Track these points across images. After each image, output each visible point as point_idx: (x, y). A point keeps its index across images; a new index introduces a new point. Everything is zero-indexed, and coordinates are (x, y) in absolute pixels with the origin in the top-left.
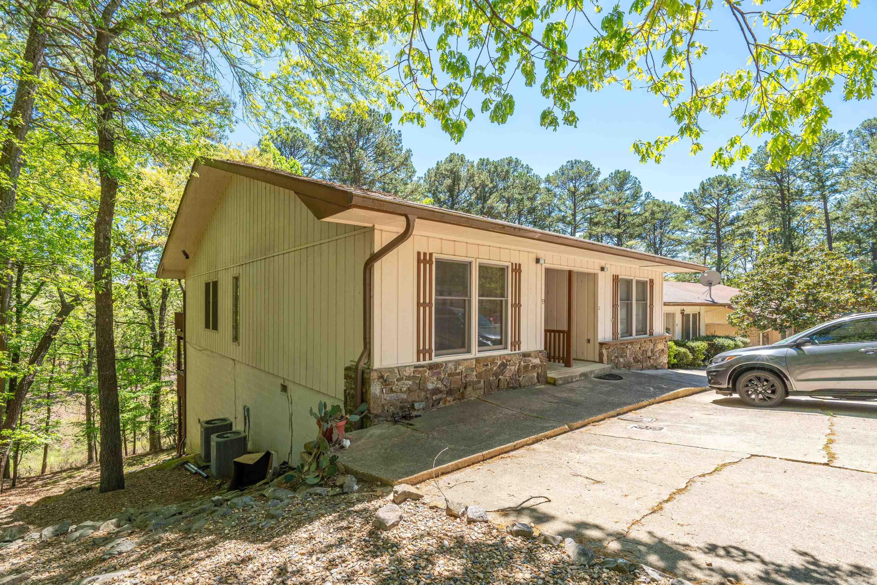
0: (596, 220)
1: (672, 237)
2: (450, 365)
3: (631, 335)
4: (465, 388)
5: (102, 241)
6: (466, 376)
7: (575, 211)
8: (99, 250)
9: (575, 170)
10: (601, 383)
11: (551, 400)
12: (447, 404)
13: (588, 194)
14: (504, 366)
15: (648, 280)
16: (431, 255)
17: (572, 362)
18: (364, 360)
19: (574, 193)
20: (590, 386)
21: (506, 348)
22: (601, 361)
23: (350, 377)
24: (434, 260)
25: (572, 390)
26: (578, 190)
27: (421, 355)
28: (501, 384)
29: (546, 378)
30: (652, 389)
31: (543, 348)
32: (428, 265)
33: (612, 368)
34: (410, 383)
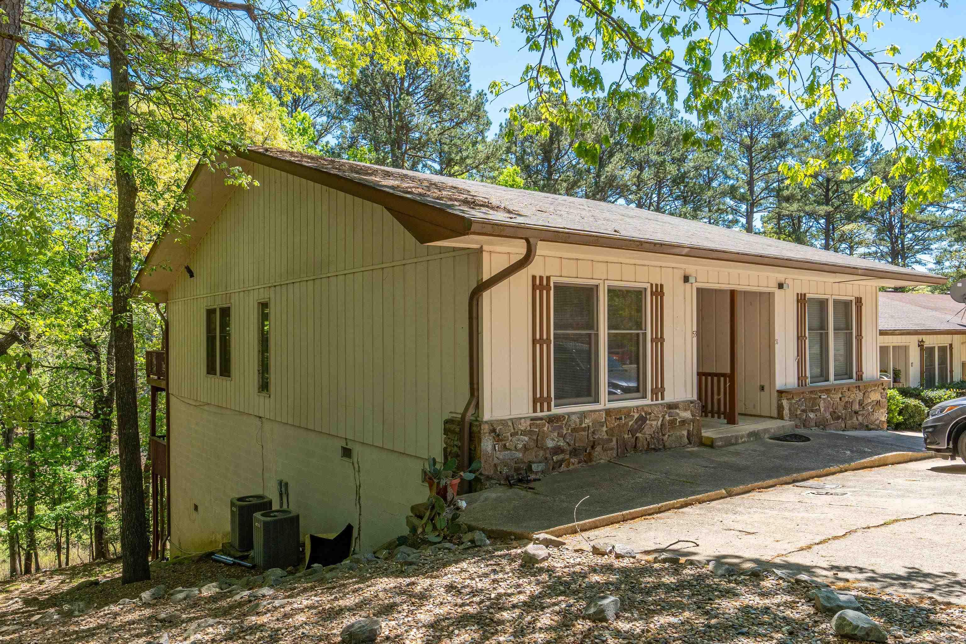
0: (786, 193)
1: (919, 218)
2: (573, 417)
3: (827, 380)
4: (593, 447)
5: (122, 263)
6: (593, 433)
7: (751, 177)
8: (118, 275)
9: (751, 110)
10: (778, 446)
11: (705, 464)
12: (571, 467)
13: (774, 149)
14: (642, 420)
15: (853, 298)
16: (548, 278)
17: (737, 417)
18: (471, 411)
19: (749, 149)
20: (763, 449)
21: (644, 397)
22: (780, 416)
23: (453, 432)
24: (552, 285)
25: (737, 454)
26: (757, 142)
27: (538, 404)
28: (639, 445)
29: (701, 438)
30: (848, 452)
31: (695, 397)
32: (545, 292)
33: (796, 426)
34: (526, 439)
